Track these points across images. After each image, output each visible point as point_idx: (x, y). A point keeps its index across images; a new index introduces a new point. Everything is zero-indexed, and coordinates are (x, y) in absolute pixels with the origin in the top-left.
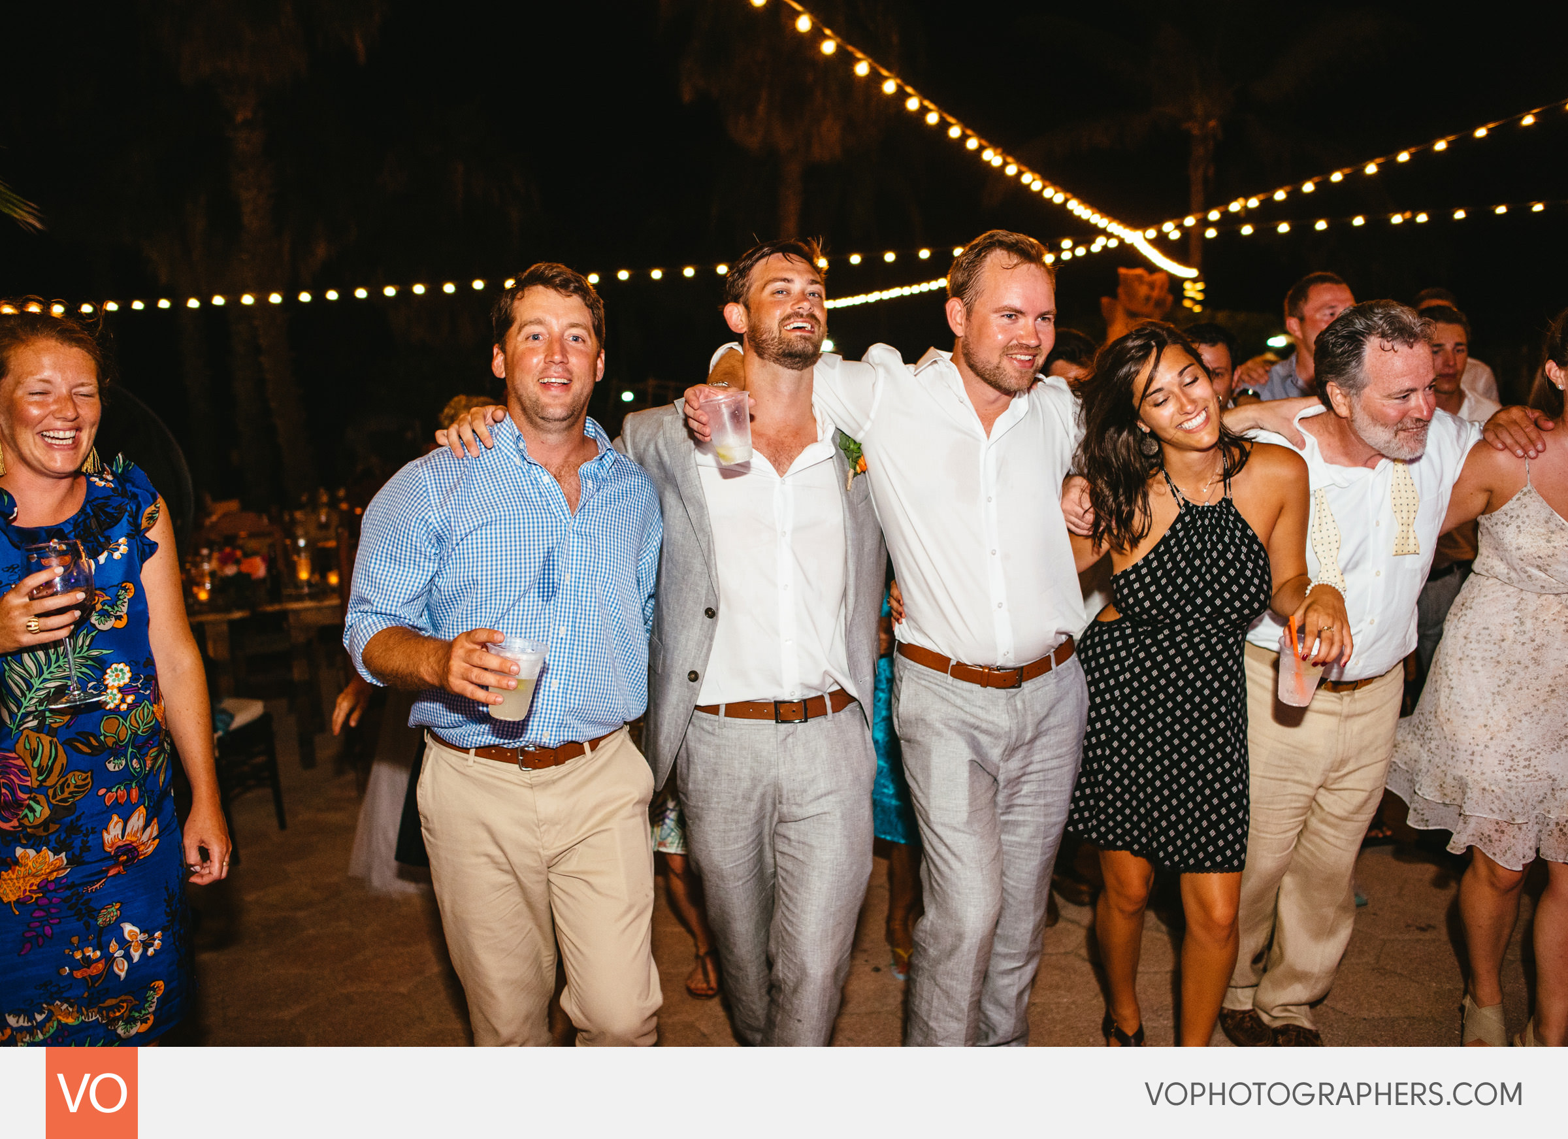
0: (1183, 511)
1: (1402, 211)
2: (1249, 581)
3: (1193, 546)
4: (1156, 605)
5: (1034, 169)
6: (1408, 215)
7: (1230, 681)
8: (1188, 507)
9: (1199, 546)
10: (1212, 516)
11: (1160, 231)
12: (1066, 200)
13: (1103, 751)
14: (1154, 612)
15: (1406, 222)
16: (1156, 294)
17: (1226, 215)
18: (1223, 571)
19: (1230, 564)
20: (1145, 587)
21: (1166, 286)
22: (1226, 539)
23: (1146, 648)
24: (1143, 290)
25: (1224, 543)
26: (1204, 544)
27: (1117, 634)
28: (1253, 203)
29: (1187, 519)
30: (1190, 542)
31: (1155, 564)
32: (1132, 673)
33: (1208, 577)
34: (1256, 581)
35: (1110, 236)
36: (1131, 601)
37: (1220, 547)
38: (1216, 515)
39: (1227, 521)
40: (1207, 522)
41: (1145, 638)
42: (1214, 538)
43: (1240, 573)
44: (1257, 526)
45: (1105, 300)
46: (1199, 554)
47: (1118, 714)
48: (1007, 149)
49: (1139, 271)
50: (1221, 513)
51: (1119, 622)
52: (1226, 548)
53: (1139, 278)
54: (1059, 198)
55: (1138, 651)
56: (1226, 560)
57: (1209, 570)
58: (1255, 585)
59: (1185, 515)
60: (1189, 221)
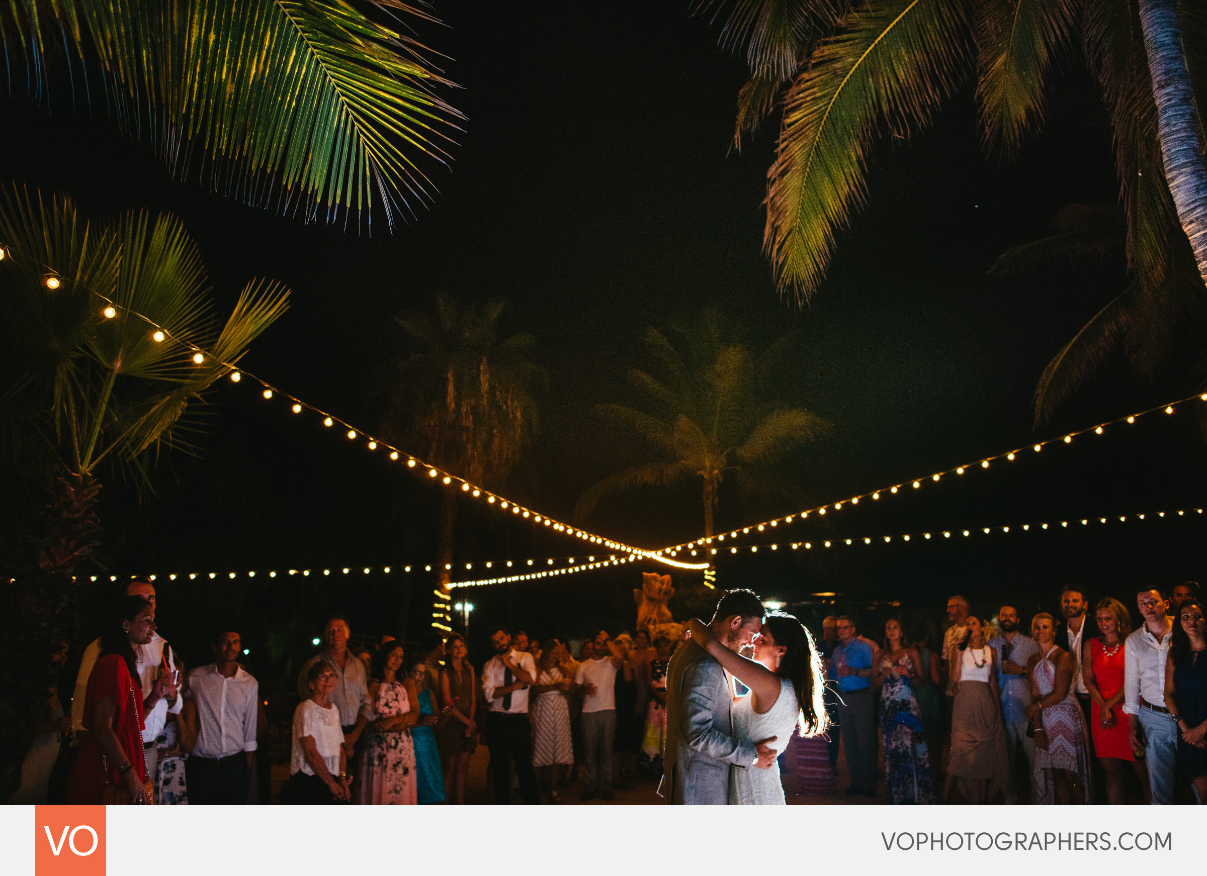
1: (797, 542)
5: (582, 529)
6: (800, 544)
11: (664, 552)
12: (603, 541)
15: (799, 547)
17: (696, 545)
21: (671, 583)
24: (657, 585)
28: (709, 541)
45: (635, 590)
48: (566, 522)
49: (654, 574)
53: (655, 578)
54: (598, 541)
60: (679, 548)
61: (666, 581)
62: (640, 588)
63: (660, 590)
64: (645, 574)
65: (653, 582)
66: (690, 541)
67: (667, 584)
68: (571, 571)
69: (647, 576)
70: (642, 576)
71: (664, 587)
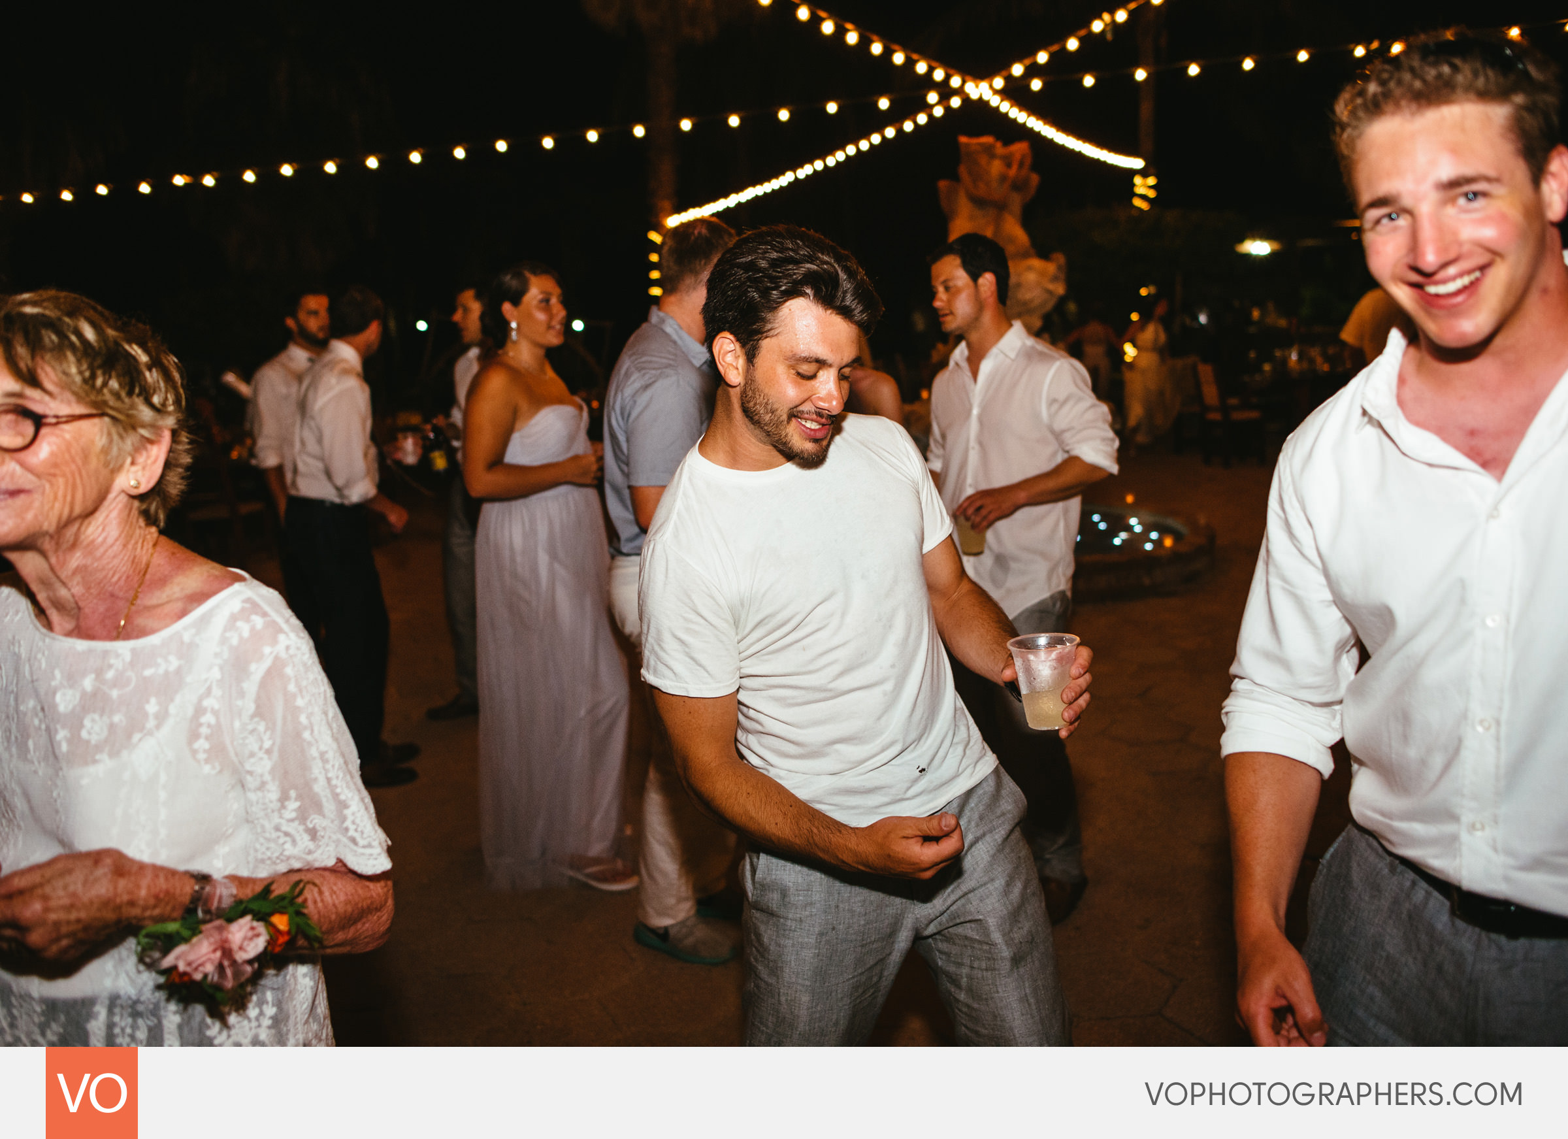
21: (1028, 161)
24: (995, 167)
49: (987, 139)
53: (989, 151)
61: (1018, 156)
62: (955, 177)
63: (1003, 178)
64: (963, 139)
65: (983, 160)
67: (1021, 165)
69: (967, 145)
70: (956, 145)
71: (1013, 172)
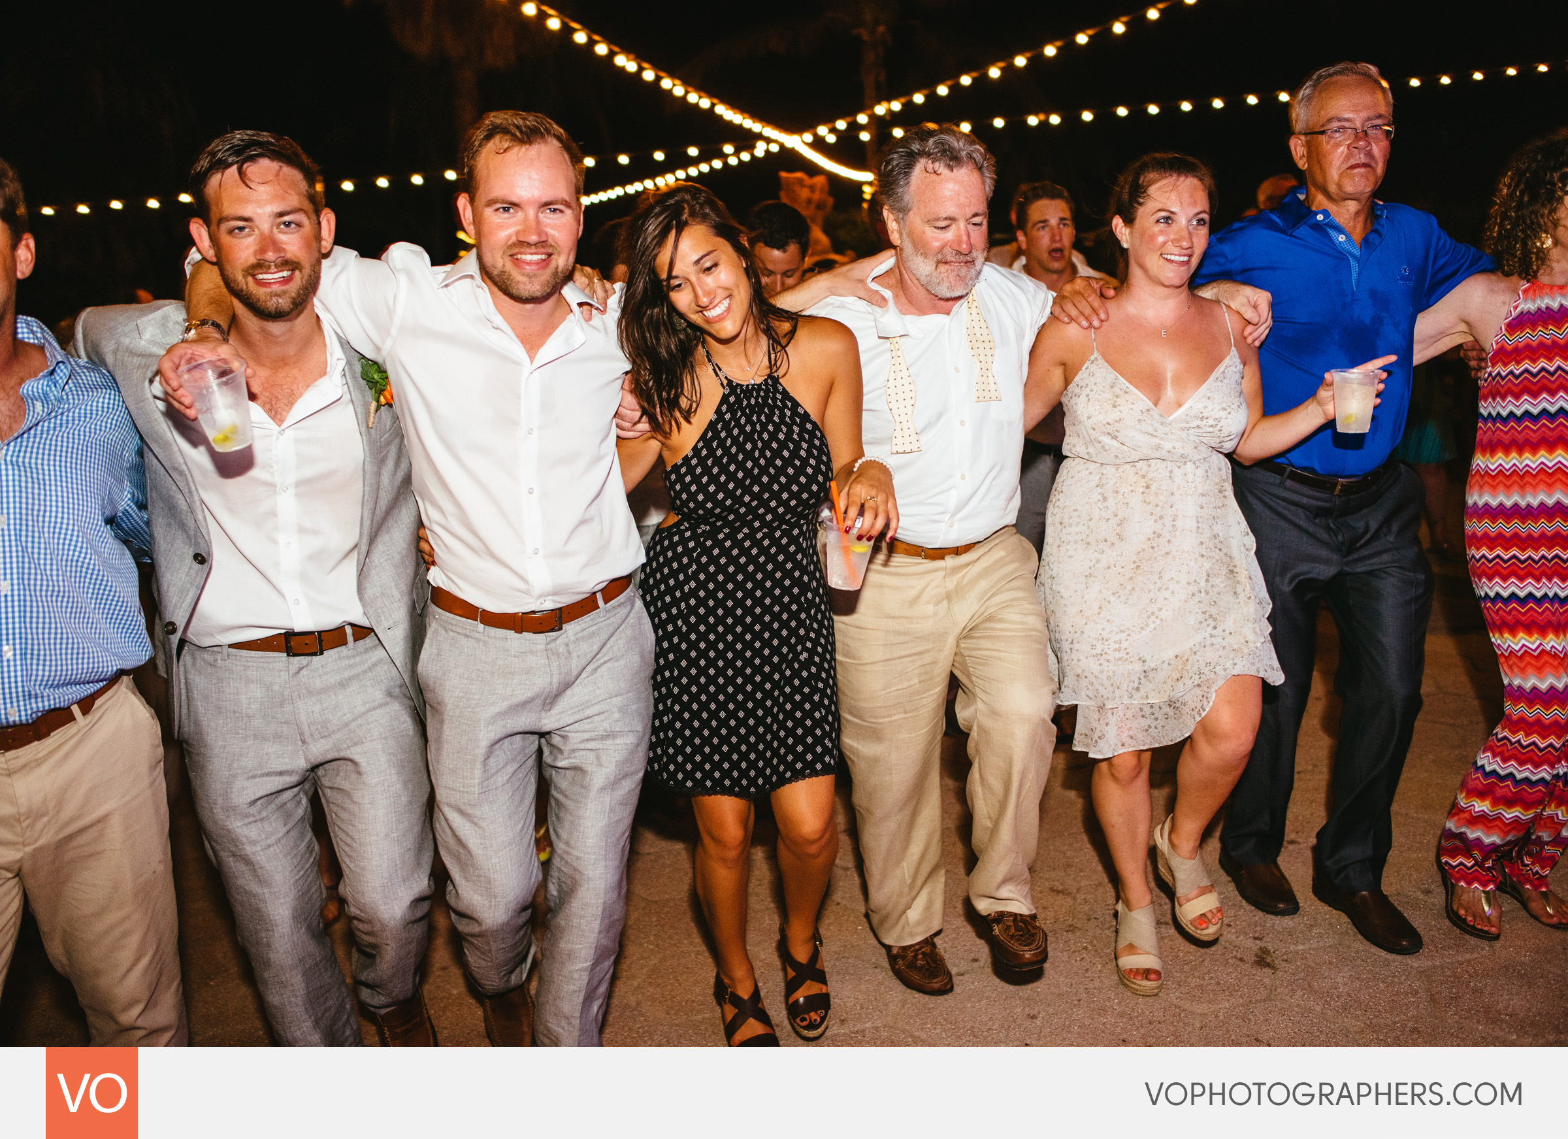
0: (727, 392)
1: (1036, 114)
2: (805, 463)
3: (742, 428)
4: (710, 497)
6: (1042, 117)
7: (801, 576)
8: (732, 387)
9: (748, 428)
10: (758, 395)
11: (815, 135)
12: (713, 105)
13: (672, 672)
14: (709, 505)
15: (1041, 123)
16: (816, 196)
17: (873, 117)
18: (777, 454)
19: (783, 445)
20: (696, 479)
21: (827, 189)
22: (776, 419)
23: (707, 551)
24: (804, 193)
25: (774, 423)
26: (753, 425)
27: (676, 538)
28: (896, 106)
29: (732, 399)
30: (738, 425)
31: (704, 452)
32: (697, 580)
33: (762, 462)
34: (812, 462)
35: (768, 140)
36: (684, 496)
37: (771, 428)
38: (762, 394)
39: (774, 399)
40: (753, 401)
41: (706, 540)
42: (763, 418)
43: (795, 454)
44: (808, 401)
46: (749, 437)
47: (684, 629)
49: (799, 175)
50: (767, 391)
51: (677, 524)
52: (777, 429)
53: (800, 182)
54: (705, 103)
55: (700, 556)
56: (778, 441)
57: (762, 455)
58: (811, 466)
59: (729, 395)
60: (841, 125)
66: (861, 110)
68: (693, 172)
